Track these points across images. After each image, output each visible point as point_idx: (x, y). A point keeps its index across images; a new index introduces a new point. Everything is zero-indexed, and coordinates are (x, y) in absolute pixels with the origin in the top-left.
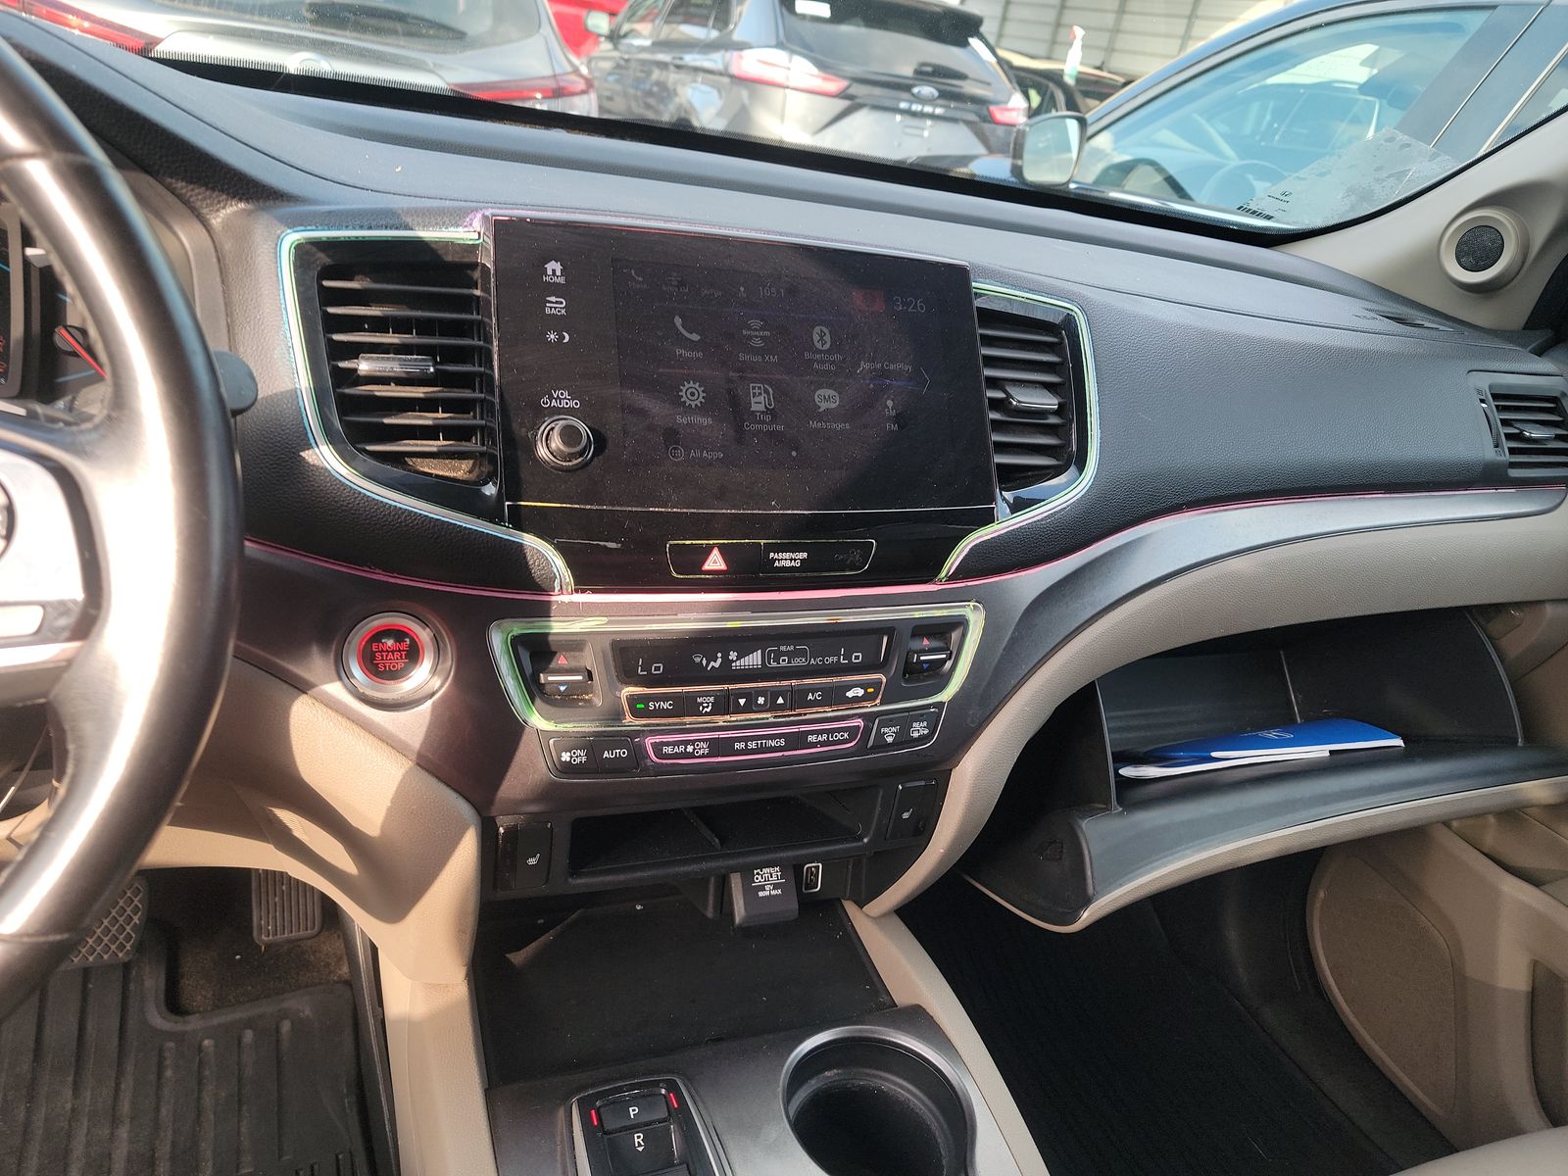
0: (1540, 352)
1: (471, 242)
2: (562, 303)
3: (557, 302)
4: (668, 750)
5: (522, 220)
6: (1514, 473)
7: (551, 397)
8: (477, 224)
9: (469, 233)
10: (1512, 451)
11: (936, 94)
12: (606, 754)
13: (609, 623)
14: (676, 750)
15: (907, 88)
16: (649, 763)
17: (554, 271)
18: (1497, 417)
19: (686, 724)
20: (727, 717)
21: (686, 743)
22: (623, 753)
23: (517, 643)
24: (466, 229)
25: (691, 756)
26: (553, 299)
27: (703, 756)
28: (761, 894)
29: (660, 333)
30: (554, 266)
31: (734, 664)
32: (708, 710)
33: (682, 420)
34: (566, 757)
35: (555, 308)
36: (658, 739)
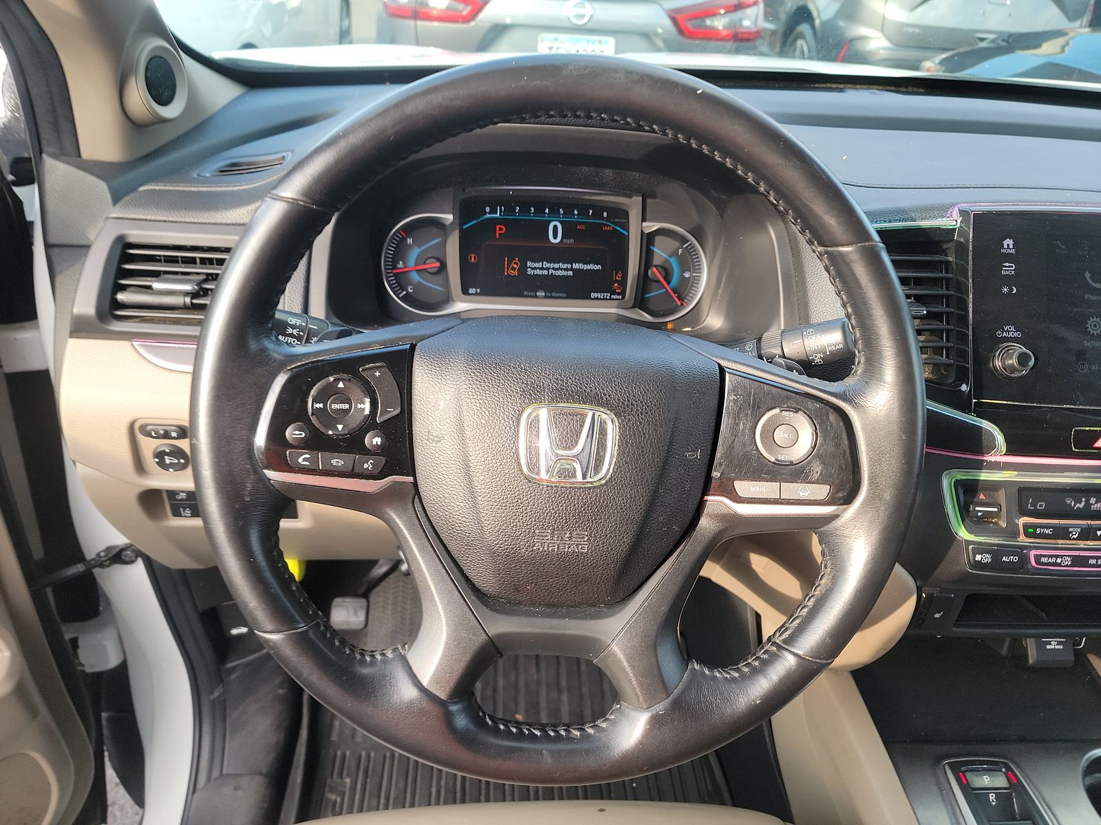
1: (951, 227)
2: (1012, 267)
3: (1009, 267)
4: (1044, 560)
5: (991, 212)
7: (1004, 330)
8: (956, 214)
9: (951, 221)
12: (1004, 559)
13: (1017, 475)
14: (1050, 560)
16: (1030, 566)
17: (1008, 245)
19: (1058, 544)
20: (1088, 543)
21: (1057, 556)
22: (1015, 559)
23: (958, 484)
24: (948, 219)
25: (1059, 565)
26: (1007, 264)
27: (1067, 566)
28: (1048, 647)
29: (1076, 285)
30: (1009, 242)
31: (1092, 506)
32: (1075, 537)
33: (1087, 344)
34: (978, 558)
35: (1008, 270)
36: (1039, 552)
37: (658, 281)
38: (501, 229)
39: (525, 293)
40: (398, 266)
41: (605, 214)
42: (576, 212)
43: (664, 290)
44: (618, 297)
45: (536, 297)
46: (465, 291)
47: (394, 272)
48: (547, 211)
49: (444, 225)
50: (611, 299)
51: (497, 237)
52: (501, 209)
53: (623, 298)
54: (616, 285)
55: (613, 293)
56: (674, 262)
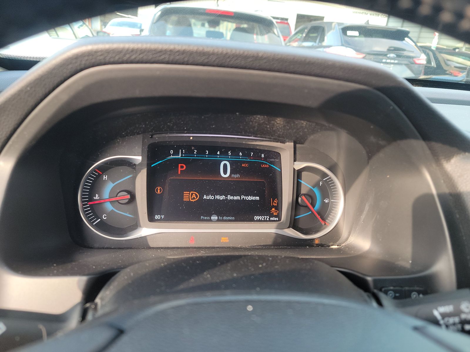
11: (395, 56)
15: (386, 55)
37: (306, 207)
38: (182, 167)
39: (202, 217)
40: (95, 198)
41: (263, 156)
42: (241, 154)
43: (310, 212)
44: (275, 219)
45: (210, 220)
46: (151, 218)
47: (91, 203)
48: (218, 153)
49: (135, 165)
50: (270, 221)
51: (179, 173)
52: (182, 152)
53: (279, 220)
54: (273, 209)
55: (272, 215)
56: (316, 191)
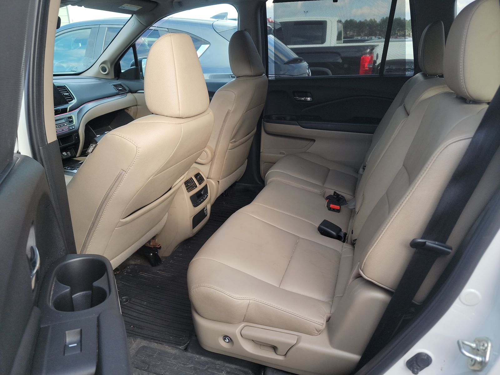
0: (117, 80)
6: (120, 93)
10: (118, 91)
18: (115, 88)
